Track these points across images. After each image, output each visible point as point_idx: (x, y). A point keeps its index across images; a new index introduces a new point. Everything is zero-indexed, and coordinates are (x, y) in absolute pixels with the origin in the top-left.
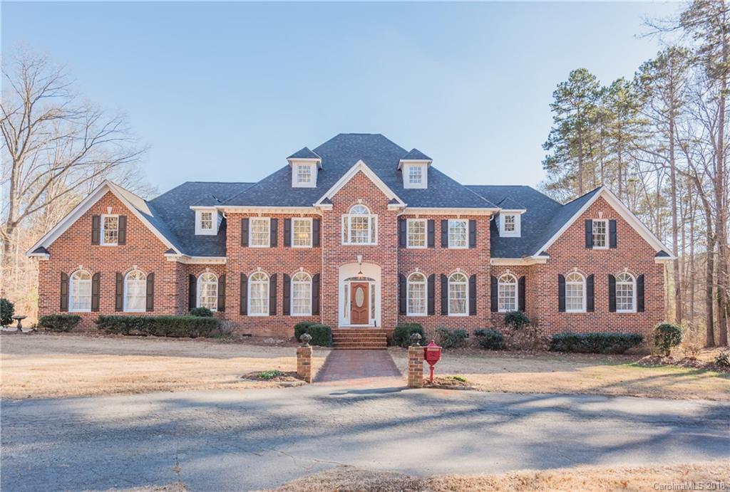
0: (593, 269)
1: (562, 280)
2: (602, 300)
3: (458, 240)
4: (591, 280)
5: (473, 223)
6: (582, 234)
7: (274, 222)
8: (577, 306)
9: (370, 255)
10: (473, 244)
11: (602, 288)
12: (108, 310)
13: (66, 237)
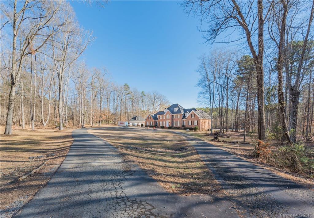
0: (192, 120)
1: (188, 122)
2: (193, 124)
3: (179, 117)
5: (180, 115)
6: (190, 116)
8: (190, 124)
9: (169, 119)
10: (180, 117)
11: (193, 122)
12: (150, 125)
13: (147, 119)
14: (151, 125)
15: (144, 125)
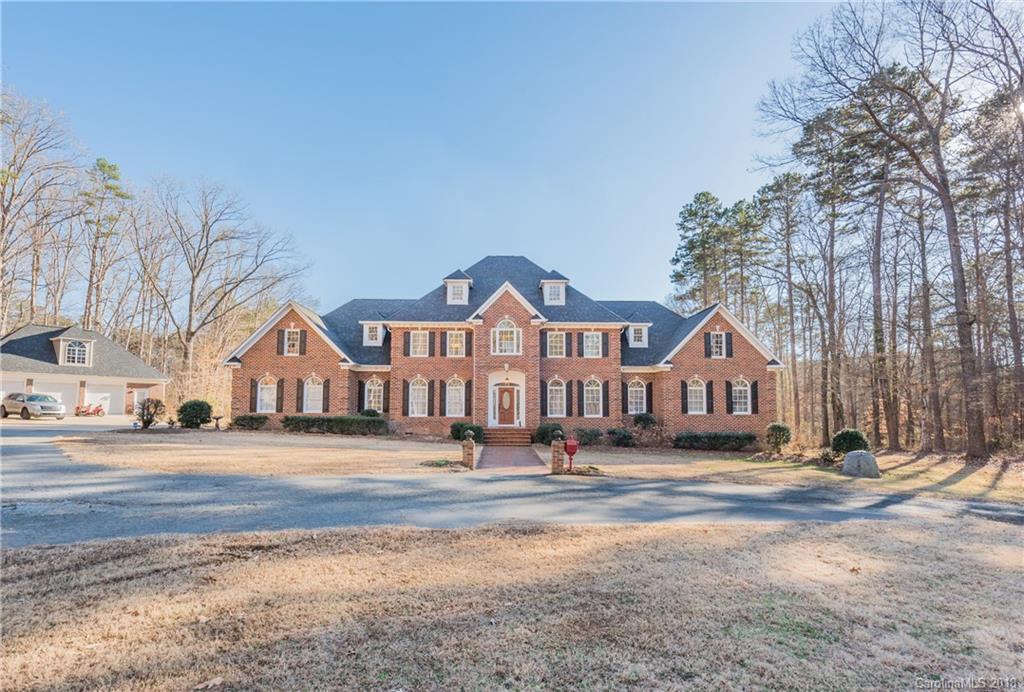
0: (711, 376)
1: (684, 385)
2: (720, 404)
3: (592, 349)
4: (710, 385)
5: (605, 336)
6: (702, 345)
7: (432, 334)
8: (698, 408)
9: (515, 364)
10: (606, 353)
11: (720, 392)
12: (290, 411)
14: (313, 406)
15: (222, 406)
